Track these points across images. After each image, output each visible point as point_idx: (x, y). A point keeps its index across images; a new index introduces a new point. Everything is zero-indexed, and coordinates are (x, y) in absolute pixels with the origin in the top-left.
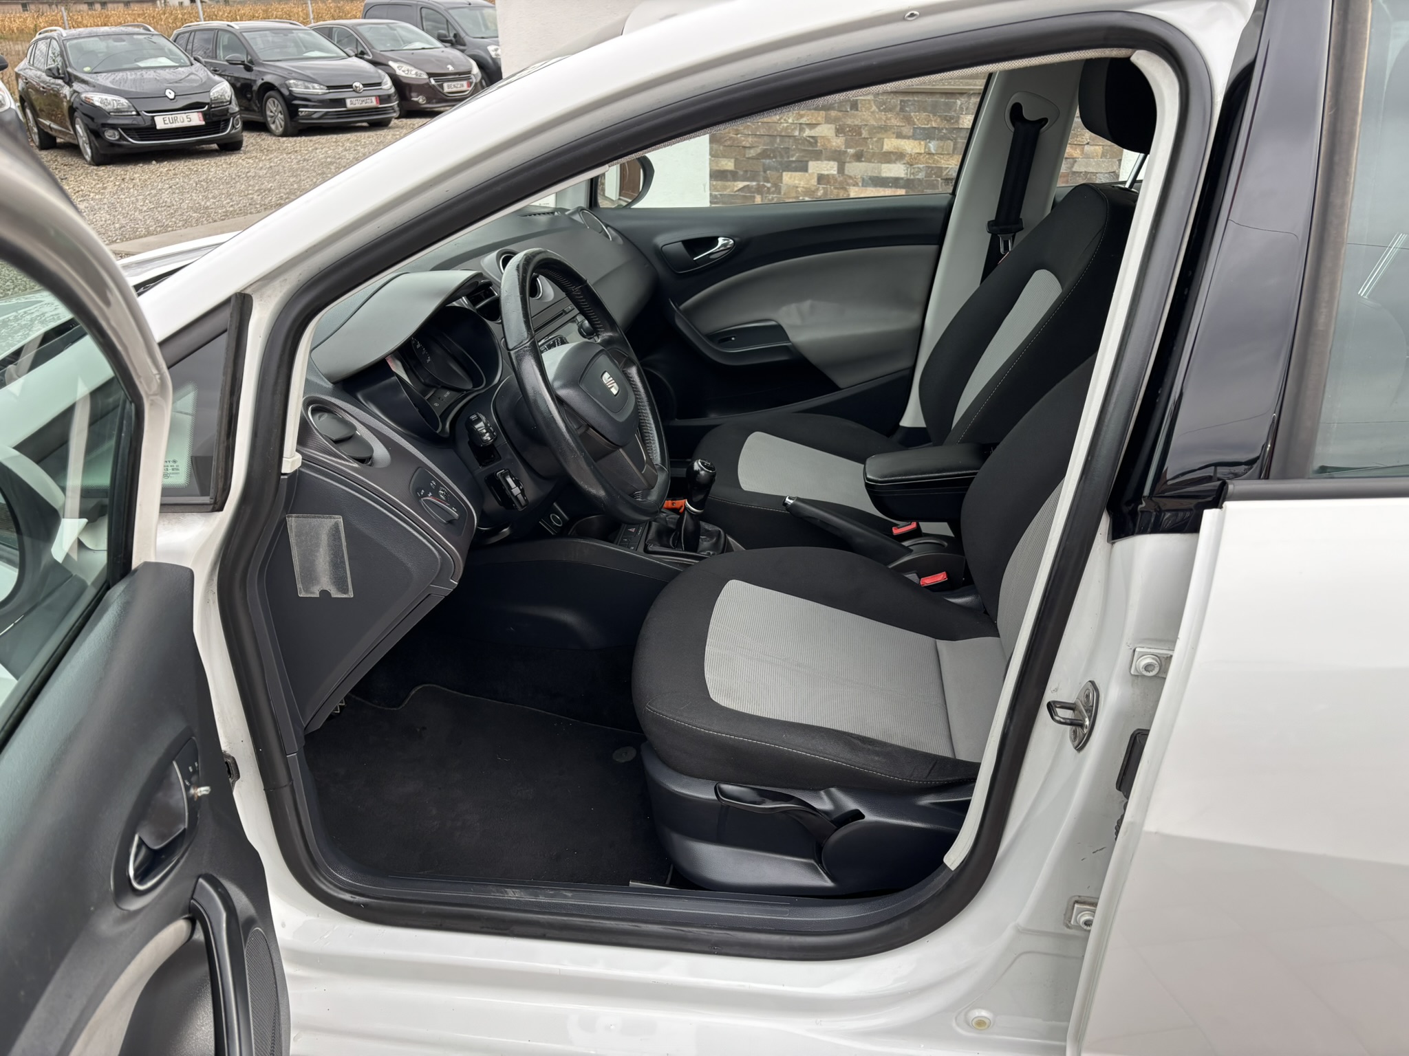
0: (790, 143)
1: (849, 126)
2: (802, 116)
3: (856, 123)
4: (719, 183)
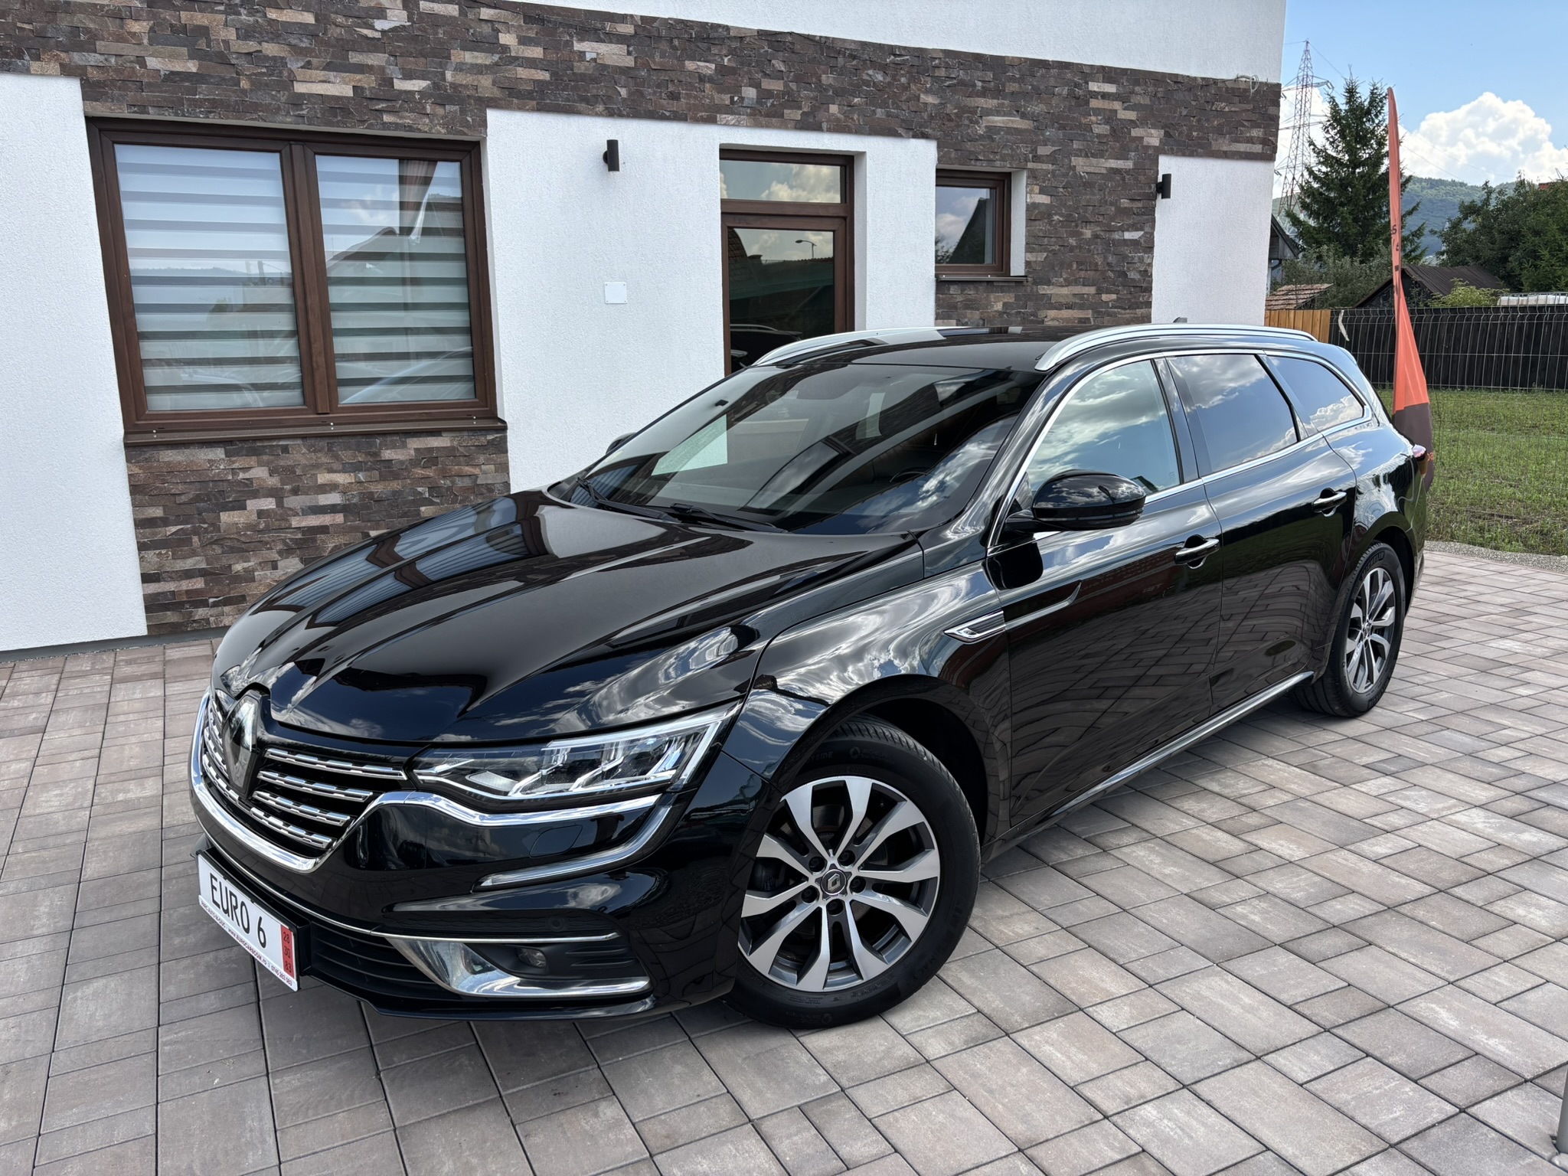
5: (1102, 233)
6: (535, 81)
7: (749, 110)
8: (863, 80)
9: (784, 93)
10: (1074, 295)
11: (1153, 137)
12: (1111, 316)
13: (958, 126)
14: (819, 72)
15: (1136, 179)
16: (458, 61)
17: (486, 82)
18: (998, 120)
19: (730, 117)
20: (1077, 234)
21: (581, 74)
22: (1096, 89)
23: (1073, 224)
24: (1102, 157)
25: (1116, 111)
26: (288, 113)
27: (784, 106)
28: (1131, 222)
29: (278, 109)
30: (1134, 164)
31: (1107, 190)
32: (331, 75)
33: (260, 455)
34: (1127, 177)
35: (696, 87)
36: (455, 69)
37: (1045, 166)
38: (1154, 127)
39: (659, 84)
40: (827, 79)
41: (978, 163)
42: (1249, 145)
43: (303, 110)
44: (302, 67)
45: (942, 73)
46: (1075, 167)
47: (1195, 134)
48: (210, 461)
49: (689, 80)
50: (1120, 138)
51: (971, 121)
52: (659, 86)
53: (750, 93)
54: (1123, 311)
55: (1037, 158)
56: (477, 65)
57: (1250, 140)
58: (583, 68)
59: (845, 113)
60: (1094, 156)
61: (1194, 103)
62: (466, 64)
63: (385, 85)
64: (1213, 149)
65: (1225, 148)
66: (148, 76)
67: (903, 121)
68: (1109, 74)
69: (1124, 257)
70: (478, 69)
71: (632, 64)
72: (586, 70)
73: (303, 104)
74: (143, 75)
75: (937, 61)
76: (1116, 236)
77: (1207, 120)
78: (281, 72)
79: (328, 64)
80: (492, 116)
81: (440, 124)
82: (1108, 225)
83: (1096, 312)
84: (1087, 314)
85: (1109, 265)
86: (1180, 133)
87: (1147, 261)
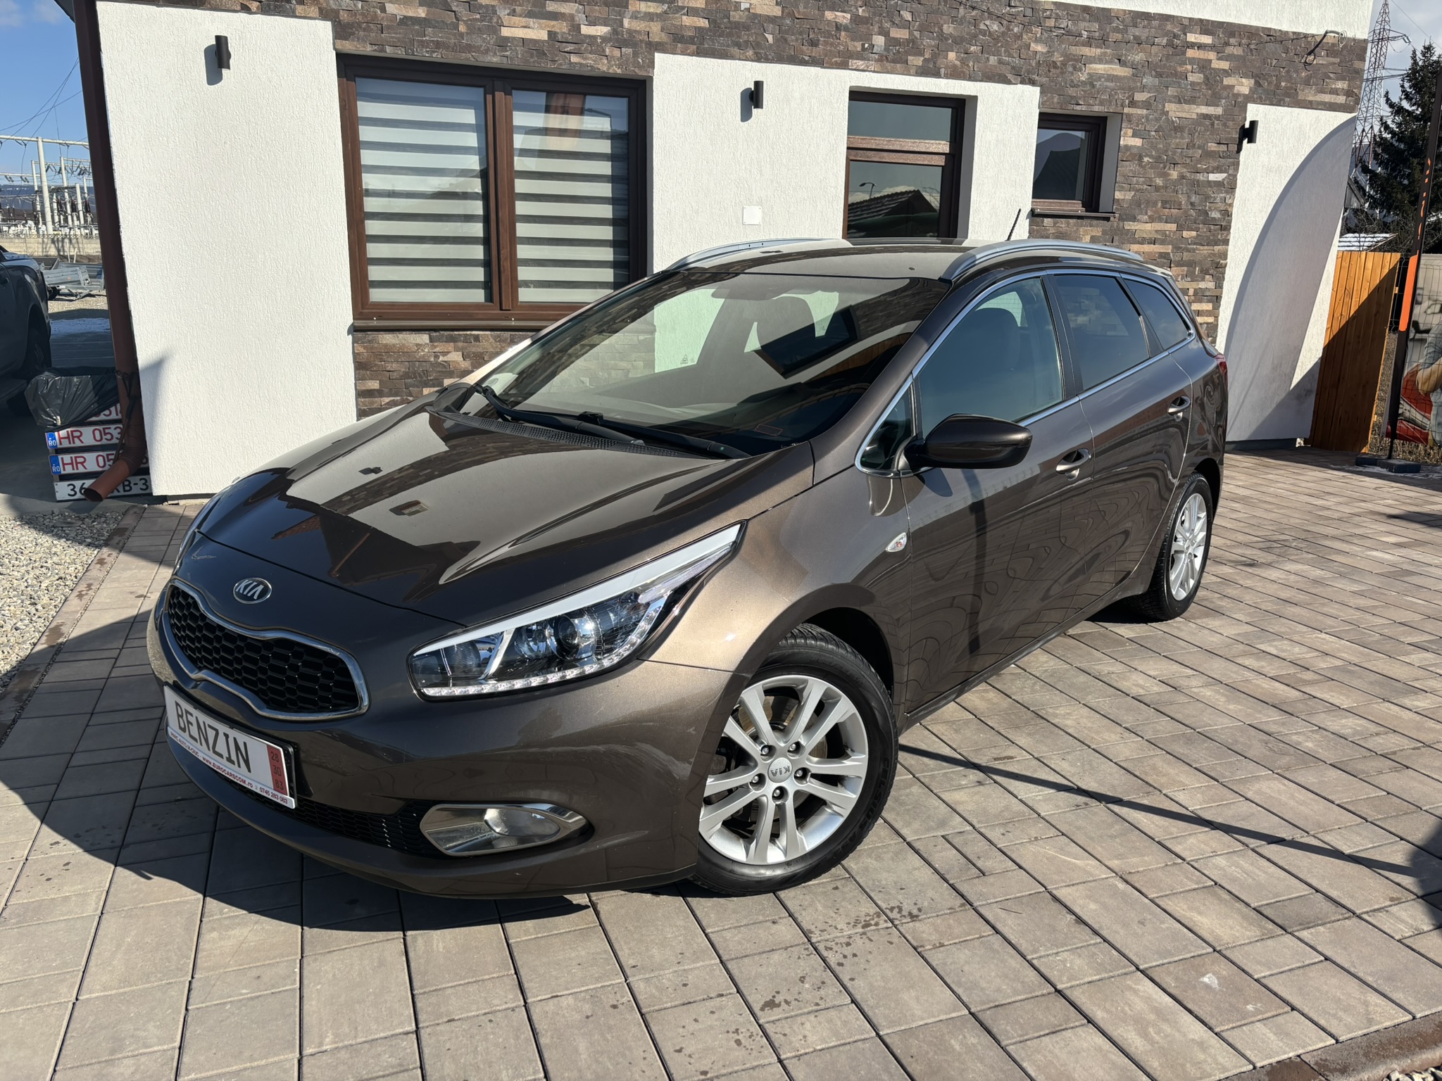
0: (427, 367)
1: (474, 353)
2: (436, 347)
3: (479, 350)
4: (367, 399)
5: (1188, 175)
6: (696, 28)
7: (877, 56)
8: (980, 30)
9: (908, 41)
10: (1156, 231)
11: (1244, 86)
12: (1190, 252)
13: (1062, 73)
14: (942, 22)
16: (634, 9)
17: (655, 27)
18: (1100, 68)
19: (861, 62)
20: (1165, 175)
21: (735, 22)
22: (1193, 40)
23: (1162, 165)
24: (1194, 104)
25: (1211, 61)
26: (495, 54)
27: (908, 53)
28: (1215, 165)
29: (487, 51)
30: (1224, 111)
31: (1197, 134)
32: (531, 21)
33: (456, 342)
34: (1216, 122)
35: (832, 35)
36: (631, 17)
37: (1139, 111)
38: (1245, 76)
39: (801, 32)
40: (948, 29)
41: (1078, 108)
42: (1335, 96)
43: (507, 51)
44: (508, 15)
45: (1051, 23)
46: (1168, 112)
47: (1283, 84)
48: (417, 345)
49: (827, 28)
50: (1213, 86)
51: (1075, 68)
52: (801, 33)
53: (879, 41)
54: (1201, 248)
55: (1133, 104)
56: (649, 13)
57: (1335, 92)
58: (738, 17)
59: (962, 59)
60: (1187, 102)
61: (1284, 55)
62: (639, 12)
63: (574, 31)
64: (1299, 98)
65: (1311, 98)
66: (387, 20)
67: (1013, 68)
68: (1206, 26)
69: (1207, 197)
70: (650, 17)
71: (779, 14)
72: (740, 18)
73: (507, 46)
74: (383, 18)
75: (1048, 13)
76: (1201, 177)
77: (1296, 71)
78: (491, 19)
79: (529, 12)
80: (658, 57)
81: (616, 65)
82: (1197, 168)
83: (1177, 248)
84: (1169, 249)
85: (1192, 204)
86: (1269, 83)
87: (1229, 201)
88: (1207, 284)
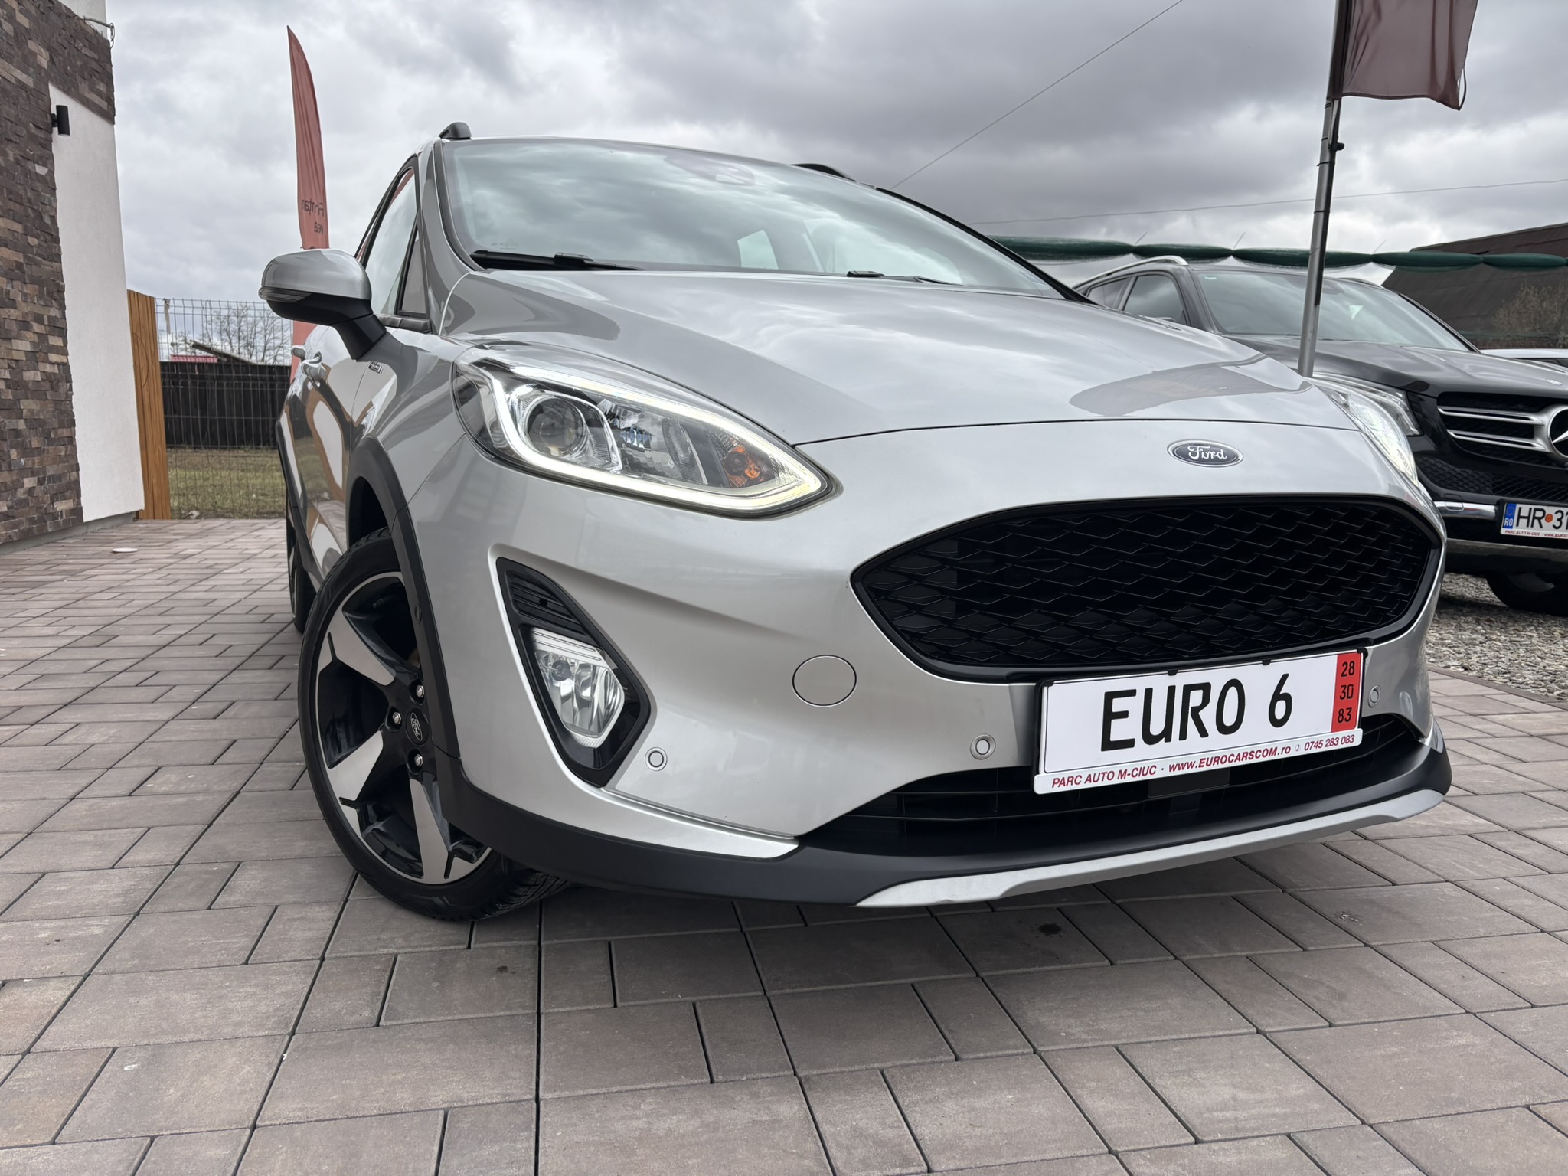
5: (19, 157)
10: (9, 230)
11: (43, 58)
12: (36, 264)
15: (37, 103)
20: (4, 153)
24: (11, 63)
25: (13, 10)
28: (39, 153)
30: (34, 84)
31: (19, 106)
34: (30, 97)
38: (42, 45)
42: (100, 98)
47: (69, 68)
50: (21, 45)
54: (44, 261)
57: (99, 94)
61: (64, 32)
64: (80, 92)
65: (87, 95)
69: (40, 195)
76: (30, 165)
77: (74, 57)
82: (26, 152)
83: (26, 257)
84: (20, 258)
85: (29, 200)
86: (60, 63)
87: (54, 205)
88: (54, 312)
